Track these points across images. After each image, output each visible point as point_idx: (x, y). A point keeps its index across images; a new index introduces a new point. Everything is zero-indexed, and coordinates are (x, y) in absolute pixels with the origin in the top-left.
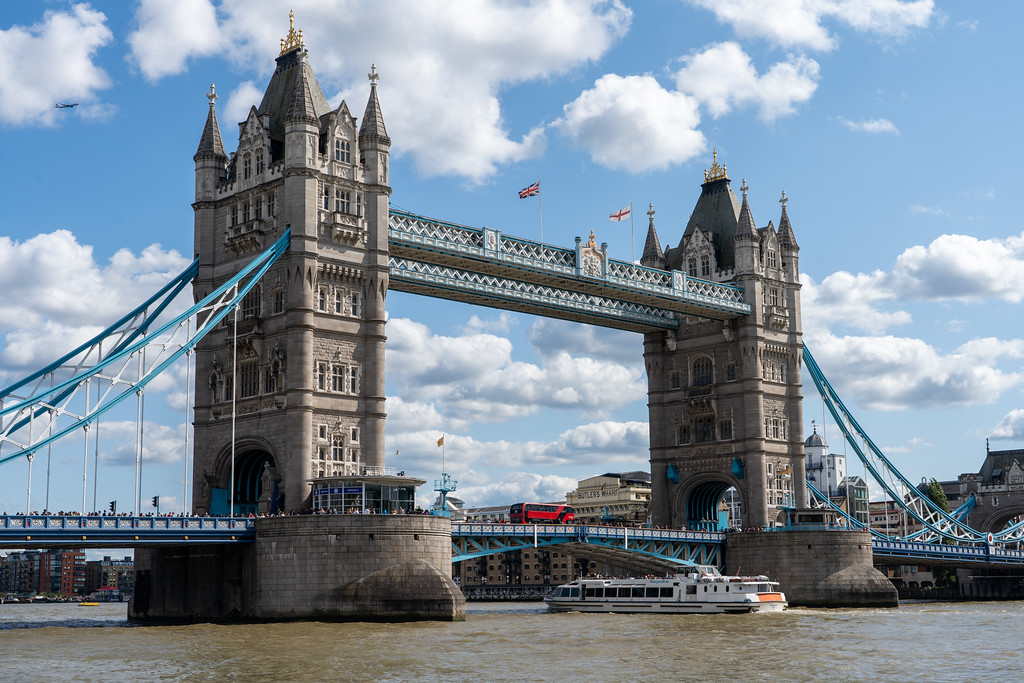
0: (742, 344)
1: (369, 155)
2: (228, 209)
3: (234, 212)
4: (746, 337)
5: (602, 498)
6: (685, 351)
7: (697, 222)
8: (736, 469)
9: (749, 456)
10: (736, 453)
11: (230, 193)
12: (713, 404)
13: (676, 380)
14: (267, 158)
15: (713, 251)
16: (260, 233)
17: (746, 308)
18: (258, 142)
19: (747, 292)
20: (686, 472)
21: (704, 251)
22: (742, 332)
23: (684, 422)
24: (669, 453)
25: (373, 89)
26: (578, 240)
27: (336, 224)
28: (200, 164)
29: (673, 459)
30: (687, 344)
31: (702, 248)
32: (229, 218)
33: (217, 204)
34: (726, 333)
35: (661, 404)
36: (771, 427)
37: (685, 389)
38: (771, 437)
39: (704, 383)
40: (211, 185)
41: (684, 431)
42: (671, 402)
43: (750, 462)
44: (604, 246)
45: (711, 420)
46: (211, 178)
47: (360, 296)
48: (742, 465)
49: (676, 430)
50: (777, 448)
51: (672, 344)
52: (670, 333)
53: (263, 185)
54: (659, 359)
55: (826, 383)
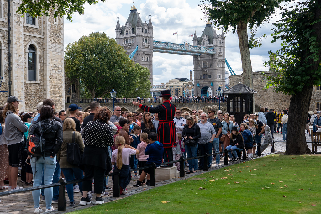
0: (213, 60)
1: (150, 31)
2: (123, 40)
3: (124, 40)
4: (214, 59)
5: (175, 84)
6: (201, 60)
7: (205, 33)
8: (211, 85)
9: (214, 82)
10: (212, 81)
11: (123, 37)
12: (207, 71)
13: (200, 66)
14: (131, 32)
15: (208, 40)
16: (131, 46)
17: (214, 53)
18: (129, 28)
19: (215, 49)
20: (201, 85)
21: (206, 40)
22: (214, 57)
23: (201, 74)
24: (198, 81)
25: (150, 18)
26: (184, 43)
27: (145, 45)
28: (117, 31)
29: (199, 82)
30: (202, 59)
31: (206, 39)
32: (123, 41)
33: (120, 39)
34: (210, 57)
35: (196, 71)
36: (218, 76)
37: (202, 68)
38: (218, 78)
39: (205, 67)
40: (119, 35)
41: (201, 77)
42: (199, 70)
43: (214, 83)
44: (189, 43)
45: (206, 74)
46: (119, 33)
47: (148, 57)
48: (213, 84)
49: (199, 76)
50: (219, 80)
51: (199, 58)
52: (199, 56)
53: (131, 37)
54: (196, 61)
55: (230, 66)
